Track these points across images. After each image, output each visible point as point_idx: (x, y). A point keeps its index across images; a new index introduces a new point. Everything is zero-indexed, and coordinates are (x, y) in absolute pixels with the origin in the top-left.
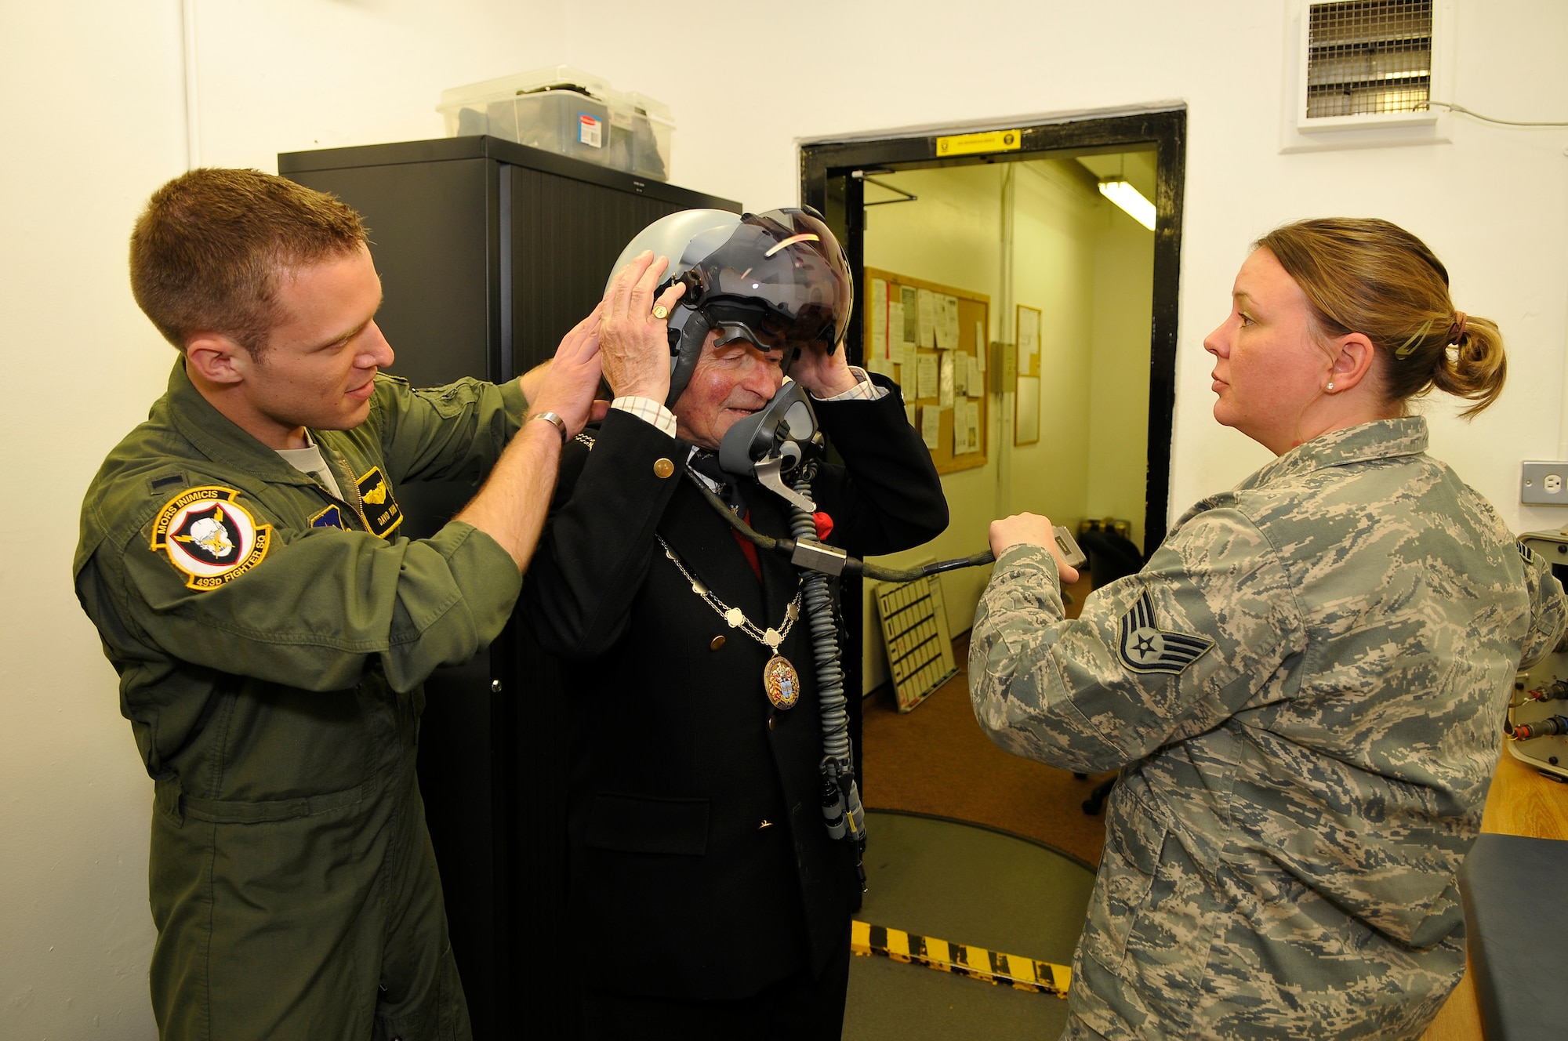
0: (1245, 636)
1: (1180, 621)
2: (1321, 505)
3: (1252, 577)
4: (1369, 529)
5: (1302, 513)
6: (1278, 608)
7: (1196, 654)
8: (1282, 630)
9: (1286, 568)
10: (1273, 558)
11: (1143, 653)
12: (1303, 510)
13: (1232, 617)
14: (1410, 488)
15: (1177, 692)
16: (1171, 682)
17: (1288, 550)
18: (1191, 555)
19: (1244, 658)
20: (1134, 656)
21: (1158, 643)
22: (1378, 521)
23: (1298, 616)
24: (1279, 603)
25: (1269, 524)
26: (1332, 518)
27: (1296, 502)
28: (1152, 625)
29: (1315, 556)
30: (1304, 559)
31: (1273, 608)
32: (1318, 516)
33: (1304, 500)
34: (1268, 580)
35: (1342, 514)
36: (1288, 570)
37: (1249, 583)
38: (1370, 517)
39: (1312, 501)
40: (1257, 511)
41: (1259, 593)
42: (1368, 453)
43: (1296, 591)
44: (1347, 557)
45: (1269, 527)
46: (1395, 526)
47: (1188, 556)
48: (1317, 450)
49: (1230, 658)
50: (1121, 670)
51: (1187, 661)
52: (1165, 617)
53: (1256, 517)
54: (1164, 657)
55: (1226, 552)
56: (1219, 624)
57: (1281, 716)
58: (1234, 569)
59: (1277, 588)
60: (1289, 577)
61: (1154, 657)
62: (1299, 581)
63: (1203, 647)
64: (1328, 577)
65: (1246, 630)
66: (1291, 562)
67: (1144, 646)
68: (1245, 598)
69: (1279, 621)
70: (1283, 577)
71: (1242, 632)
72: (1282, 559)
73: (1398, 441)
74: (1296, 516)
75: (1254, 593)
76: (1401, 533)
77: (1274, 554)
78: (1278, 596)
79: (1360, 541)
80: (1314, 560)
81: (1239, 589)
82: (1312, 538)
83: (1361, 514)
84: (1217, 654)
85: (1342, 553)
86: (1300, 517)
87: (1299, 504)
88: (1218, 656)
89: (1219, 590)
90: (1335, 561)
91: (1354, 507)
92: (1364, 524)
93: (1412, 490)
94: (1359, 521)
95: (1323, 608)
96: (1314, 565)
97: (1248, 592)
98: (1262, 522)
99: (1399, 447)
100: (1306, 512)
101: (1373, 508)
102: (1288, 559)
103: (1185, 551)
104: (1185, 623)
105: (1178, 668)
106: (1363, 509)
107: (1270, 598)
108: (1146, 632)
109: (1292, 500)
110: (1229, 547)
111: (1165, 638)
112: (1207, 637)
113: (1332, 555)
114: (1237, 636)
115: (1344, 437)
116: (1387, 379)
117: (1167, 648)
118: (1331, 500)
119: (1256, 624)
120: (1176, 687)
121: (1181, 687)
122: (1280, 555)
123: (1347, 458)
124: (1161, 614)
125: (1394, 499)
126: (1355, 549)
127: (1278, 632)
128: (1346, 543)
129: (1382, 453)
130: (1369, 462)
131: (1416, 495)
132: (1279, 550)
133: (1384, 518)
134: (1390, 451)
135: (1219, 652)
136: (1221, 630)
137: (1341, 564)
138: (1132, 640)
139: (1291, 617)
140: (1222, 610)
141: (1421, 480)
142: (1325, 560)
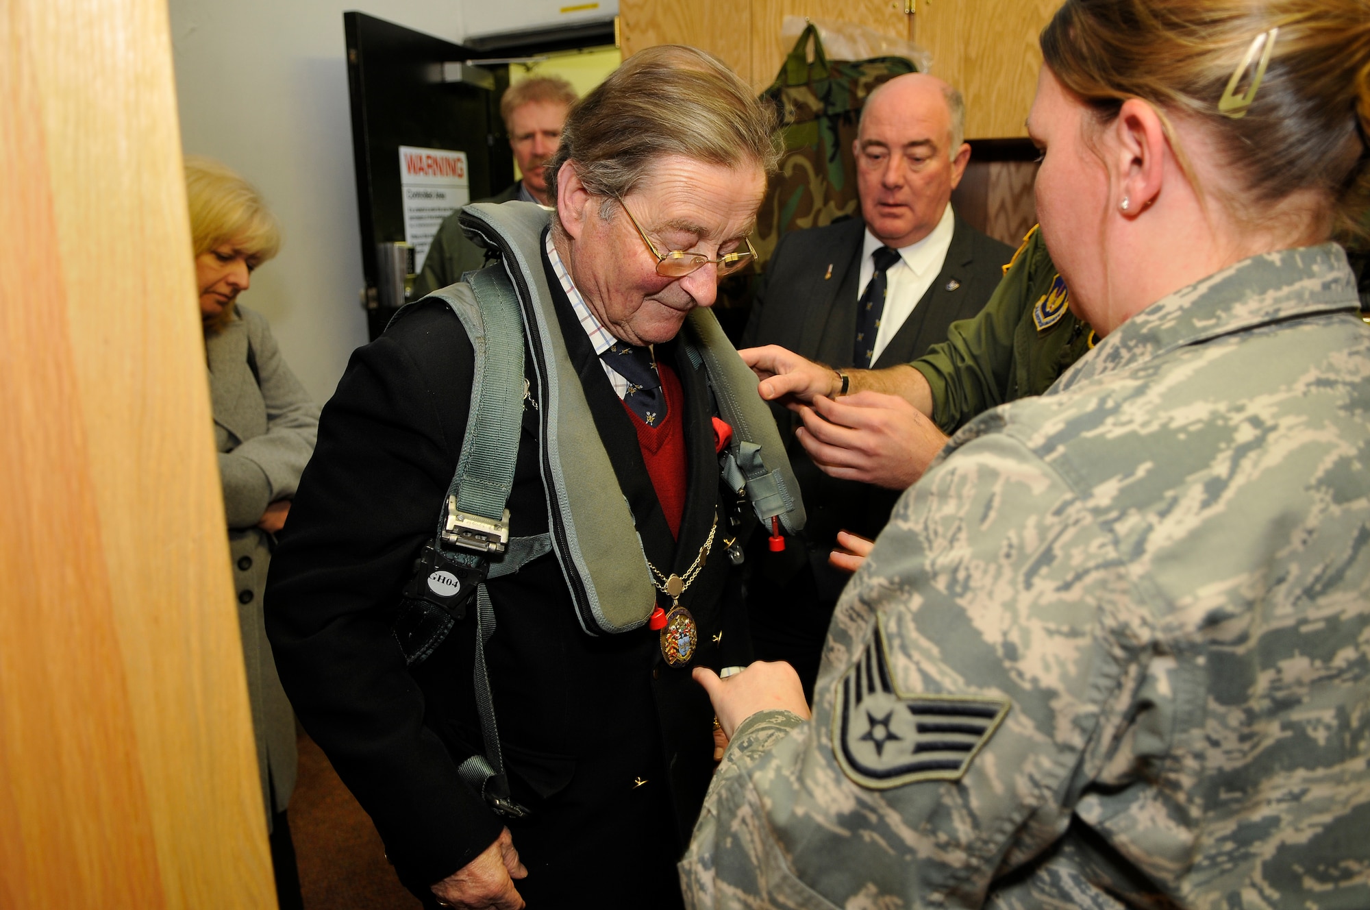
0: (1064, 676)
1: (932, 670)
2: (1158, 408)
3: (1047, 557)
4: (1258, 443)
5: (1124, 424)
6: (1108, 607)
7: (978, 731)
8: (1124, 647)
9: (1108, 527)
10: (1078, 511)
11: (879, 747)
12: (1124, 418)
13: (1027, 644)
14: (1331, 367)
15: (972, 814)
16: (951, 799)
17: (1105, 492)
18: (936, 533)
19: (1077, 723)
20: (865, 754)
21: (904, 724)
22: (1274, 428)
23: (1149, 619)
24: (1108, 596)
25: (1061, 449)
26: (1183, 429)
27: (1110, 404)
28: (887, 687)
29: (1161, 498)
30: (1142, 506)
31: (1100, 609)
32: (1155, 427)
33: (1125, 399)
34: (1077, 558)
35: (1199, 421)
36: (1111, 531)
37: (1044, 570)
38: (1255, 421)
39: (1141, 401)
40: (1035, 429)
41: (1067, 586)
42: (1244, 313)
43: (1136, 570)
44: (1228, 494)
45: (1064, 456)
46: (1308, 436)
47: (932, 536)
48: (1150, 326)
49: (1047, 722)
50: (848, 786)
51: (966, 748)
52: (906, 669)
53: (1038, 440)
54: (920, 748)
55: (993, 515)
56: (1007, 664)
57: (1142, 808)
58: (1010, 546)
59: (1098, 567)
60: (1116, 542)
61: (902, 752)
62: (1138, 549)
63: (989, 714)
64: (1195, 536)
65: (1062, 664)
66: (1114, 514)
67: (879, 733)
68: (1044, 601)
69: (1113, 632)
70: (1102, 546)
71: (1056, 671)
72: (1097, 511)
73: (1297, 286)
74: (1111, 430)
75: (1059, 589)
76: (1327, 448)
77: (1078, 505)
78: (1103, 584)
79: (1246, 464)
80: (1162, 506)
81: (1028, 585)
82: (1148, 465)
83: (1236, 418)
84: (1018, 723)
85: (1215, 488)
86: (1119, 432)
87: (1116, 410)
88: (1020, 726)
89: (990, 595)
90: (1205, 504)
91: (1222, 407)
92: (1246, 434)
93: (1337, 372)
94: (1235, 429)
95: (1197, 598)
96: (1163, 514)
97: (1045, 586)
98: (1049, 447)
99: (1299, 296)
100: (1130, 422)
101: (1261, 406)
102: (1107, 510)
103: (926, 528)
104: (943, 673)
105: (954, 766)
106: (1240, 409)
107: (1087, 590)
108: (877, 703)
109: (1103, 401)
110: (996, 503)
111: (916, 710)
112: (992, 694)
113: (1195, 493)
114: (1050, 680)
115: (1194, 296)
116: (1231, 163)
117: (922, 729)
118: (1174, 397)
119: (1078, 648)
120: (966, 805)
121: (975, 803)
122: (1091, 503)
123: (1205, 329)
124: (898, 663)
125: (1300, 387)
126: (1239, 480)
127: (1118, 652)
128: (1220, 468)
129: (1271, 310)
130: (1247, 329)
131: (1348, 378)
132: (1086, 495)
133: (1285, 422)
134: (1284, 305)
135: (1024, 720)
136: (1013, 675)
137: (1218, 508)
138: (859, 725)
139: (1135, 624)
140: (1005, 634)
141: (1357, 353)
142: (1184, 503)
